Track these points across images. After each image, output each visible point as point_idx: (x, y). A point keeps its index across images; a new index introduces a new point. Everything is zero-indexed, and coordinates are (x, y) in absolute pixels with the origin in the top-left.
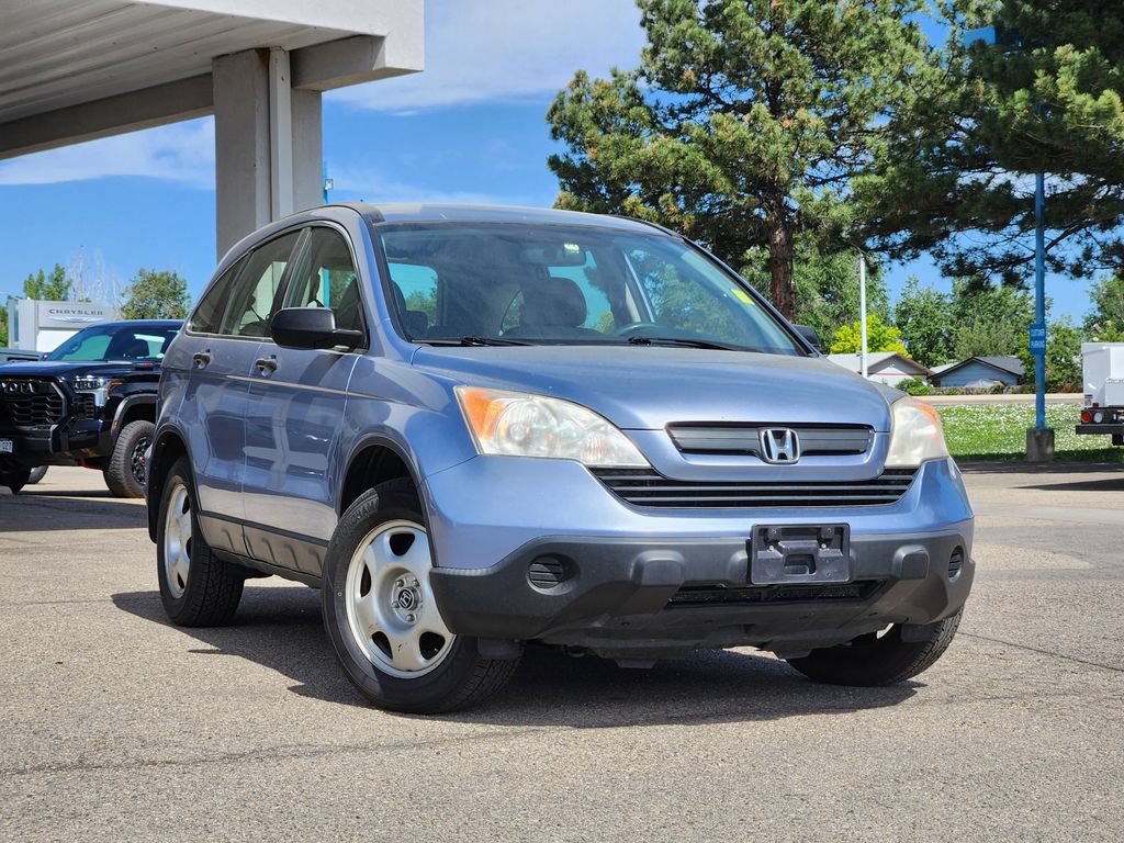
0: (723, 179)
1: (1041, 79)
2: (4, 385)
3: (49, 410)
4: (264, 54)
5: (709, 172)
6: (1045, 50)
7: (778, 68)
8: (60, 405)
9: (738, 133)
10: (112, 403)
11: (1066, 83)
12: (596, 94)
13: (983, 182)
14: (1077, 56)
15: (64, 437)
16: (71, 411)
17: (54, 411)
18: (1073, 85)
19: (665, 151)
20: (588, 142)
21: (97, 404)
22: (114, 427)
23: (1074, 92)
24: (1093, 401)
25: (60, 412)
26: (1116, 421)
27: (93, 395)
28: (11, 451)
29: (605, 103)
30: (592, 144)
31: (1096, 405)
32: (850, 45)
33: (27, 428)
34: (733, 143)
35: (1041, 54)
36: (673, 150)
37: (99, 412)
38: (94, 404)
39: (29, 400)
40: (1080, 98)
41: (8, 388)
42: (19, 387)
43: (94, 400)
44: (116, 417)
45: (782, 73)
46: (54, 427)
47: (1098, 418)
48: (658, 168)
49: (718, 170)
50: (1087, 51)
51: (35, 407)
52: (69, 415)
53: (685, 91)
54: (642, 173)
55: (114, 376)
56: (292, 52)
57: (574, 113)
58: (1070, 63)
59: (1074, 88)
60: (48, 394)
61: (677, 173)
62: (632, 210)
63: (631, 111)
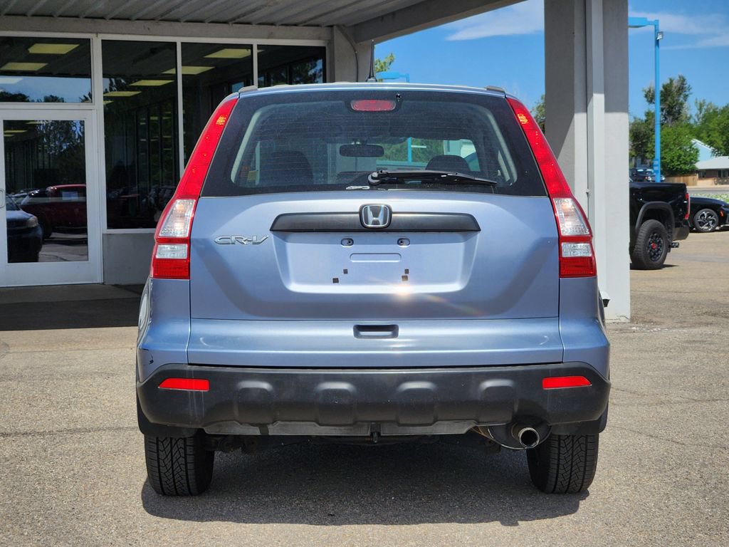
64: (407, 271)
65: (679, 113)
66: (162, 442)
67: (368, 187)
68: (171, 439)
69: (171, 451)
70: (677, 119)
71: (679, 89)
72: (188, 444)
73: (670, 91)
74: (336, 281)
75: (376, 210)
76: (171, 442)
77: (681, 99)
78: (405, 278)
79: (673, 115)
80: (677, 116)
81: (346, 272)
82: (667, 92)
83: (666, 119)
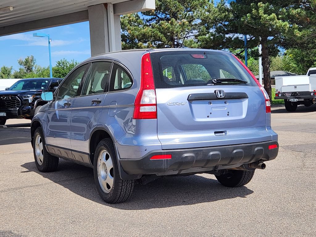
0: (164, 38)
1: (254, 11)
2: (2, 98)
3: (16, 104)
4: (106, 5)
5: (161, 36)
6: (254, 4)
7: (176, 9)
8: (19, 102)
9: (168, 26)
10: (34, 101)
11: (261, 11)
12: (129, 16)
13: (232, 37)
14: (263, 5)
15: (21, 111)
16: (22, 104)
17: (17, 104)
18: (263, 12)
19: (148, 31)
20: (128, 29)
21: (30, 102)
22: (34, 108)
23: (263, 14)
24: (278, 91)
25: (19, 104)
26: (285, 96)
27: (28, 100)
28: (6, 116)
29: (131, 18)
30: (129, 29)
31: (279, 92)
32: (194, 3)
33: (10, 109)
34: (166, 28)
35: (253, 5)
36: (150, 31)
37: (30, 104)
38: (29, 102)
39: (10, 101)
40: (265, 16)
41: (3, 98)
42: (7, 98)
43: (29, 101)
44: (35, 105)
45: (176, 11)
46: (18, 109)
47: (280, 95)
48: (147, 35)
49: (163, 35)
50: (266, 4)
51: (12, 103)
52: (22, 105)
53: (152, 15)
54: (142, 37)
55: (33, 94)
56: (114, 5)
57: (124, 21)
58: (262, 7)
59: (263, 13)
60: (16, 100)
61: (151, 36)
62: (141, 46)
63: (138, 20)
64: (228, 112)
65: (32, 69)
66: (124, 182)
67: (213, 84)
68: (127, 180)
69: (127, 186)
70: (31, 71)
71: (31, 60)
72: (133, 182)
73: (28, 61)
74: (208, 117)
75: (220, 92)
76: (127, 182)
77: (32, 64)
78: (228, 115)
79: (30, 70)
80: (31, 70)
81: (211, 113)
82: (27, 62)
83: (27, 71)
